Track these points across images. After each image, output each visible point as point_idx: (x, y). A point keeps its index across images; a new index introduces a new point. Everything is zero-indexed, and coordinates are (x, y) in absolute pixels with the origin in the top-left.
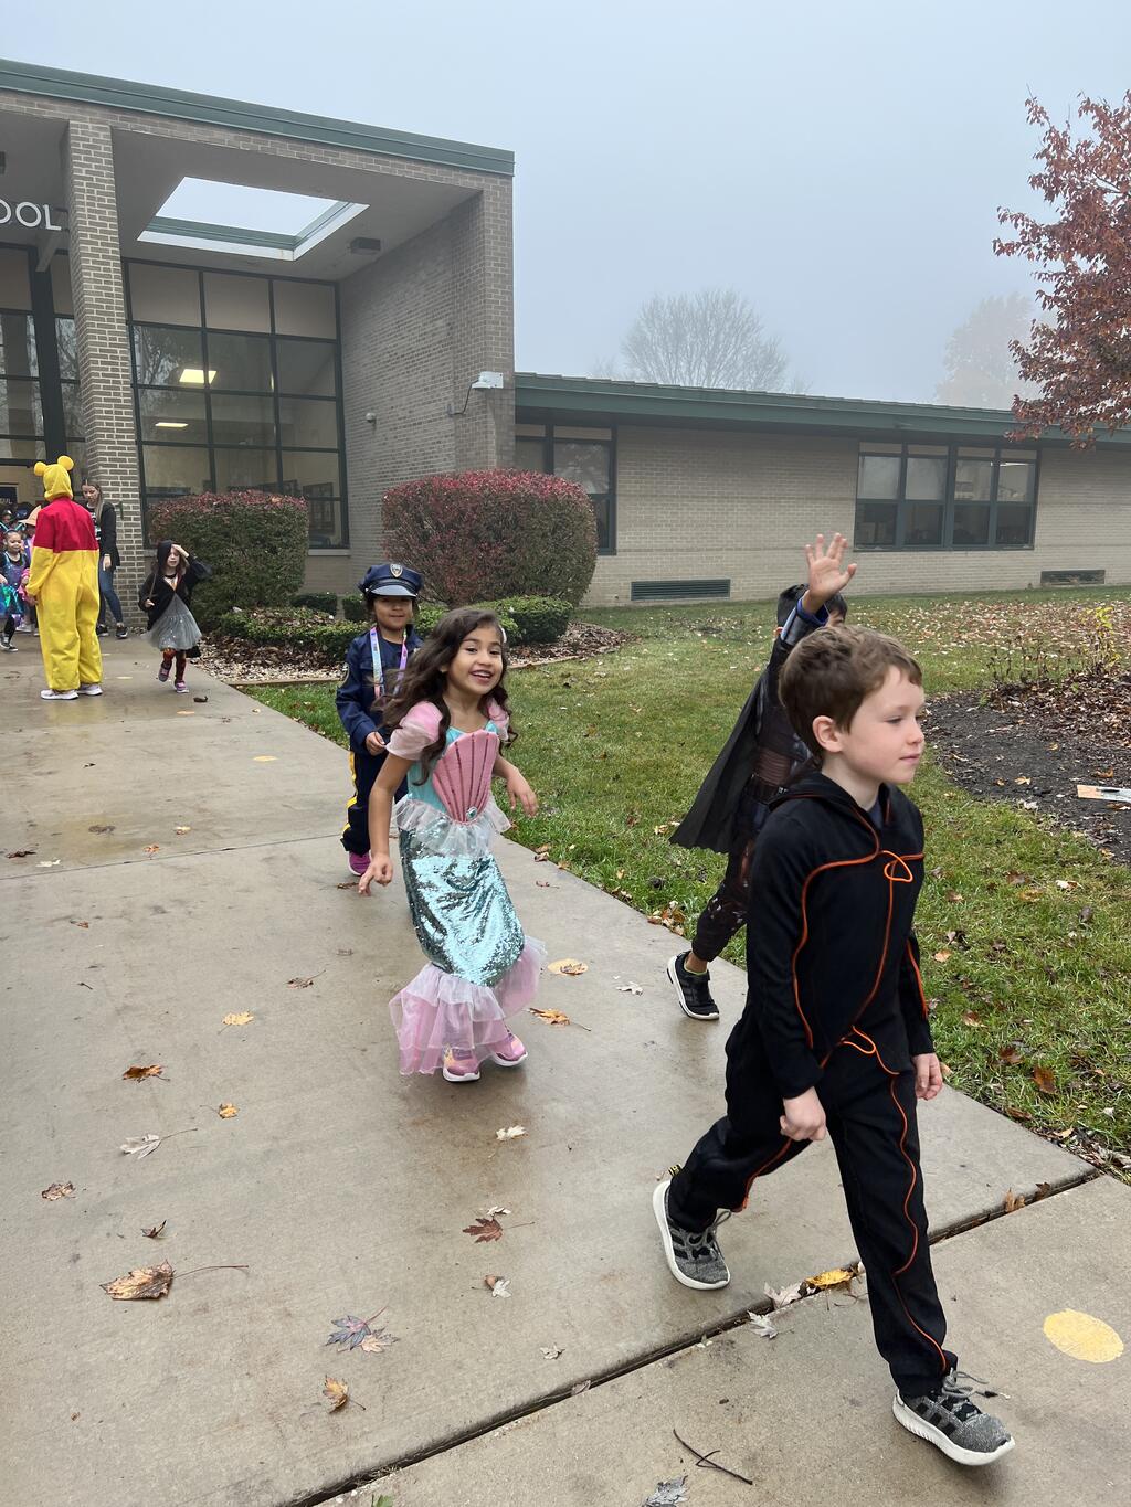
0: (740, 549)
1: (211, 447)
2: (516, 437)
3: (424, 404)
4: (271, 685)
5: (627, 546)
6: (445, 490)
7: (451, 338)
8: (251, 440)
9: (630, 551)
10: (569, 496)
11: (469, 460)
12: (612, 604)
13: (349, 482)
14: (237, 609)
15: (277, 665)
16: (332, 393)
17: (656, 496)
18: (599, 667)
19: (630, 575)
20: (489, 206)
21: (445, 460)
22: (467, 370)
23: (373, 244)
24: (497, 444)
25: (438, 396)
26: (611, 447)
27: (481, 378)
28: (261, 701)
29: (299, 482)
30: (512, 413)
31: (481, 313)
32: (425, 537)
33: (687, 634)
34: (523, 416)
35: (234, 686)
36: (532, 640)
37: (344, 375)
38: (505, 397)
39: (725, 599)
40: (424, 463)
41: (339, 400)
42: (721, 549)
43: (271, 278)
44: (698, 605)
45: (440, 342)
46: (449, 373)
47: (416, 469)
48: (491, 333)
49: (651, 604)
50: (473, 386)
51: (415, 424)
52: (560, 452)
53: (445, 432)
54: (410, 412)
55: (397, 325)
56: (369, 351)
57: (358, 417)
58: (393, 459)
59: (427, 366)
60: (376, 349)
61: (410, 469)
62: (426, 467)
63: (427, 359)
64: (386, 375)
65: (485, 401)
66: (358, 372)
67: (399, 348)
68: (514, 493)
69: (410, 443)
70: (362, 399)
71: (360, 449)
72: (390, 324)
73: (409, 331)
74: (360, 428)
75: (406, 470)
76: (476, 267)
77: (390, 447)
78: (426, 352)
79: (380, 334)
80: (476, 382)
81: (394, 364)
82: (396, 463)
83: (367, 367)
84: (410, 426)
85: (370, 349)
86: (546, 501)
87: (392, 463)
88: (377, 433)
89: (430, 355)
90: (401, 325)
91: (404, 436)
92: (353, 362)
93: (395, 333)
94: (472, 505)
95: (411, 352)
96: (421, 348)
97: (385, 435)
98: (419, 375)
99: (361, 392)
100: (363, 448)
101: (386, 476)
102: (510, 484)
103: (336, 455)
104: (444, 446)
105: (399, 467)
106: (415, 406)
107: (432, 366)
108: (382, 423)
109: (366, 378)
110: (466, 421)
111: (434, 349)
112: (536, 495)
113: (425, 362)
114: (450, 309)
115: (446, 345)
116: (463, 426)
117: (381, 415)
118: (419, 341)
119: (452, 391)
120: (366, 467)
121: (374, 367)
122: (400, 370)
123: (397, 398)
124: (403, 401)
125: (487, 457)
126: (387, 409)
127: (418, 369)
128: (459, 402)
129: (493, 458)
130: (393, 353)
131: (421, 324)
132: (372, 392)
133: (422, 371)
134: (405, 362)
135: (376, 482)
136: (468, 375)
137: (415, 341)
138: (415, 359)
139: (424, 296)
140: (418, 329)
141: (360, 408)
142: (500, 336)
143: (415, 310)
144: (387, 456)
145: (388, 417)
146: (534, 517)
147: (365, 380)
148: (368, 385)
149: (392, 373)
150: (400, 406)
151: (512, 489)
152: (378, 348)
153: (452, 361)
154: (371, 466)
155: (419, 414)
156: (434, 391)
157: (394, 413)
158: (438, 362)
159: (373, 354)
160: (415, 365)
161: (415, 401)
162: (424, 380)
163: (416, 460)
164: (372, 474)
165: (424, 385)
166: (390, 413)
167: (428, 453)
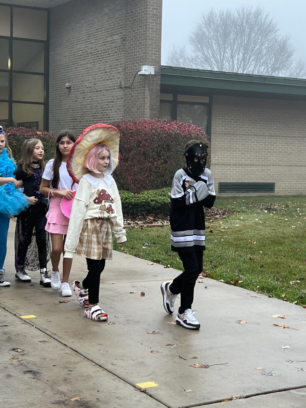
0: (281, 166)
2: (160, 100)
3: (103, 80)
5: (216, 162)
7: (124, 45)
9: (218, 165)
11: (132, 112)
13: (50, 122)
16: (41, 69)
18: (222, 225)
19: (218, 179)
22: (134, 64)
24: (150, 105)
25: (113, 76)
26: (209, 107)
27: (143, 69)
30: (159, 88)
31: (143, 34)
33: (259, 211)
34: (164, 89)
37: (50, 61)
38: (155, 79)
39: (272, 194)
40: (102, 113)
41: (46, 75)
42: (270, 165)
44: (257, 197)
45: (116, 47)
46: (121, 64)
47: (96, 116)
48: (149, 45)
49: (229, 196)
50: (139, 73)
51: (97, 91)
52: (180, 109)
53: (117, 96)
54: (94, 84)
55: (88, 36)
56: (69, 49)
57: (59, 85)
58: (82, 110)
59: (107, 59)
60: (73, 48)
61: (93, 116)
62: (103, 115)
63: (107, 56)
64: (79, 63)
65: (145, 81)
66: (61, 60)
67: (89, 49)
68: (169, 132)
69: (93, 101)
70: (62, 75)
71: (59, 103)
72: (84, 35)
73: (96, 40)
74: (60, 92)
75: (89, 116)
76: (142, 9)
77: (80, 103)
78: (107, 52)
79: (77, 40)
80: (140, 71)
81: (85, 57)
82: (83, 112)
83: (66, 58)
84: (94, 92)
85: (70, 47)
86: (185, 137)
87: (81, 112)
88: (72, 94)
89: (109, 54)
90: (91, 36)
91: (90, 97)
92: (57, 54)
93: (87, 40)
94: (145, 138)
95: (97, 51)
96: (104, 50)
97: (76, 96)
98: (101, 64)
99: (61, 71)
100: (61, 103)
101: (76, 119)
102: (166, 128)
103: (43, 106)
104: (116, 104)
105: (85, 114)
106: (98, 81)
107: (110, 60)
108: (75, 89)
109: (66, 63)
110: (132, 91)
111: (112, 51)
112: (180, 133)
113: (106, 57)
114: (124, 30)
115: (120, 49)
116: (129, 94)
117: (75, 85)
118: (102, 45)
119: (124, 75)
120: (62, 114)
121: (72, 57)
122: (89, 61)
123: (86, 76)
124: (90, 78)
125: (144, 112)
126: (78, 82)
127: (101, 61)
128: (128, 81)
129: (148, 112)
130: (85, 51)
131: (104, 36)
132: (69, 72)
133: (104, 62)
134: (93, 56)
135: (68, 122)
136: (134, 66)
137: (100, 45)
138: (100, 55)
139: (107, 21)
140: (102, 39)
141: (61, 80)
142: (154, 47)
143: (101, 28)
144: (77, 108)
145: (79, 86)
146: (179, 145)
147: (65, 65)
148: (67, 68)
149: (83, 62)
150: (88, 80)
151: (167, 130)
152: (75, 47)
153: (124, 58)
154: (66, 113)
155: (101, 86)
156: (111, 74)
157: (83, 84)
158: (115, 58)
159: (71, 51)
160: (99, 59)
161: (98, 79)
162: (105, 67)
163: (97, 111)
164: (66, 118)
165: (104, 70)
166: (80, 84)
167: (105, 108)
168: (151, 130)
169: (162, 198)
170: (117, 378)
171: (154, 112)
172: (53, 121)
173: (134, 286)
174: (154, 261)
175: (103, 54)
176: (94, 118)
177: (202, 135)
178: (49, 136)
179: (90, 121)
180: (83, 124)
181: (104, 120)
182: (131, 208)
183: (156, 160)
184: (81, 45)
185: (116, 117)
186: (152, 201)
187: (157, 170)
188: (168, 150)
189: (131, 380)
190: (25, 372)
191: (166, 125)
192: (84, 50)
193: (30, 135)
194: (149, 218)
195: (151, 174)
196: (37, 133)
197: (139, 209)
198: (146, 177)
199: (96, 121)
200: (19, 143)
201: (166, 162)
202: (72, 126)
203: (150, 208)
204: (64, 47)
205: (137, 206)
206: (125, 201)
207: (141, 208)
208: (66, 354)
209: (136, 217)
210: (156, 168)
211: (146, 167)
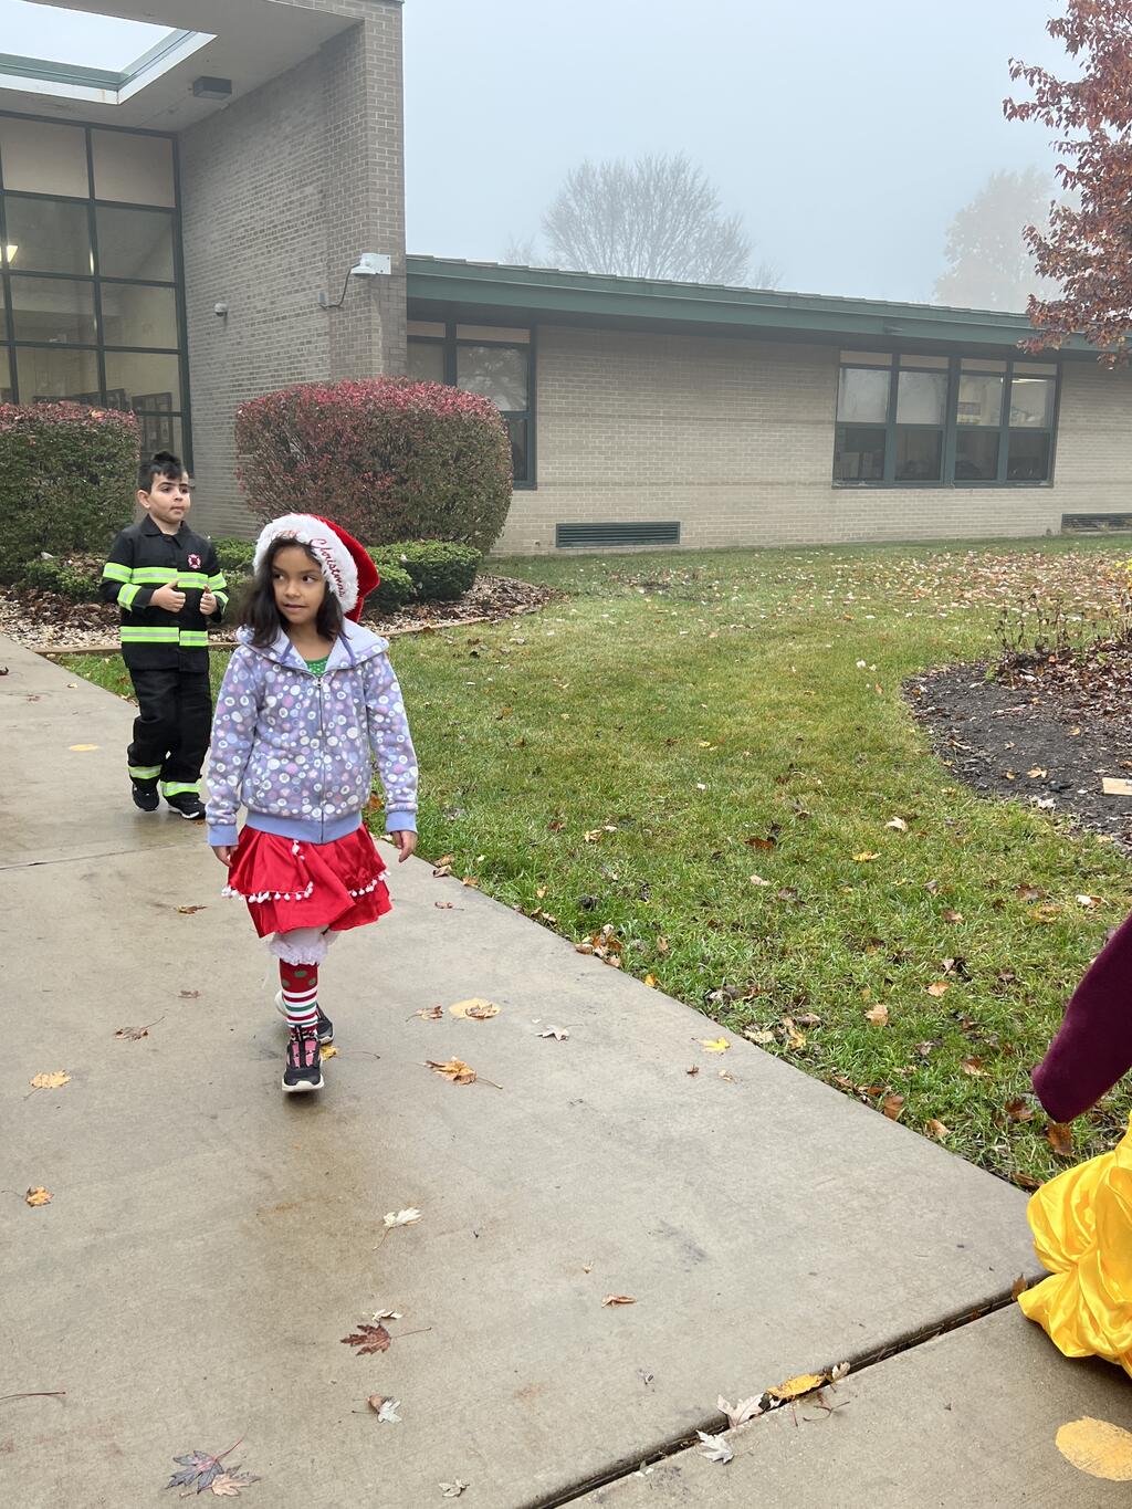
0: (693, 484)
1: (11, 345)
2: (409, 337)
3: (289, 293)
4: (92, 653)
5: (550, 479)
6: (318, 404)
7: (325, 209)
8: (65, 336)
9: (554, 484)
10: (476, 414)
11: (347, 366)
12: (532, 552)
13: (192, 393)
14: (46, 555)
15: (100, 627)
16: (168, 274)
17: (588, 415)
18: (516, 632)
19: (554, 516)
20: (371, 39)
22: (345, 250)
23: (223, 86)
24: (383, 347)
25: (308, 283)
26: (530, 353)
27: (363, 261)
28: (78, 674)
29: (127, 392)
30: (403, 306)
31: (362, 179)
32: (292, 464)
33: (626, 590)
34: (417, 310)
35: (44, 654)
36: (430, 596)
37: (185, 255)
38: (393, 285)
39: (672, 547)
40: (290, 369)
41: (179, 286)
42: (669, 483)
43: (88, 127)
44: (639, 554)
45: (311, 213)
46: (321, 254)
47: (280, 376)
48: (377, 204)
49: (581, 552)
50: (355, 271)
52: (464, 357)
53: (316, 329)
54: (272, 303)
55: (255, 191)
56: (219, 224)
57: (205, 309)
58: (251, 363)
59: (294, 244)
60: (228, 221)
61: (272, 376)
62: (292, 374)
63: (293, 236)
64: (241, 255)
65: (369, 291)
66: (205, 251)
67: (257, 221)
68: (406, 408)
69: (272, 343)
70: (210, 286)
71: (207, 349)
72: (245, 189)
73: (270, 199)
74: (207, 323)
75: (266, 378)
76: (356, 119)
77: (247, 347)
78: (293, 227)
79: (232, 203)
80: (356, 266)
81: (251, 241)
82: (254, 368)
83: (216, 244)
84: (271, 321)
85: (221, 220)
86: (447, 420)
87: (248, 369)
88: (230, 329)
89: (297, 231)
90: (261, 191)
91: (264, 333)
92: (197, 238)
93: (252, 200)
94: (351, 423)
95: (274, 227)
96: (289, 221)
97: (239, 333)
98: (283, 256)
99: (208, 276)
100: (211, 349)
101: (240, 385)
102: (400, 397)
104: (316, 347)
105: (257, 373)
106: (278, 296)
107: (300, 244)
108: (235, 317)
109: (215, 258)
110: (344, 316)
112: (434, 411)
113: (291, 239)
114: (323, 172)
115: (317, 219)
117: (235, 306)
118: (283, 212)
119: (327, 278)
120: (214, 373)
121: (226, 244)
122: (259, 249)
123: (254, 285)
124: (264, 288)
125: (371, 362)
126: (242, 299)
127: (282, 247)
128: (335, 291)
129: (379, 364)
130: (250, 227)
131: (286, 190)
132: (223, 277)
133: (287, 251)
134: (265, 239)
135: (226, 392)
136: (346, 257)
137: (278, 211)
138: (279, 235)
139: (290, 154)
140: (281, 197)
141: (207, 297)
142: (388, 208)
143: (279, 172)
144: (242, 359)
145: (243, 309)
146: (431, 439)
147: (213, 261)
148: (218, 268)
149: (248, 253)
150: (260, 294)
151: (403, 404)
152: (231, 219)
153: (326, 238)
154: (221, 372)
155: (284, 306)
156: (303, 277)
157: (250, 303)
158: (308, 239)
159: (224, 228)
160: (279, 243)
161: (279, 289)
162: (290, 263)
163: (279, 364)
164: (222, 382)
165: (290, 269)
166: (246, 304)
167: (296, 356)
171: (395, 364)
172: (197, 390)
175: (285, 232)
176: (276, 382)
183: (380, 475)
184: (241, 213)
187: (384, 499)
191: (402, 391)
192: (248, 225)
193: (71, 420)
196: (90, 415)
200: (43, 439)
201: (402, 481)
204: (211, 219)
210: (380, 495)
211: (356, 493)
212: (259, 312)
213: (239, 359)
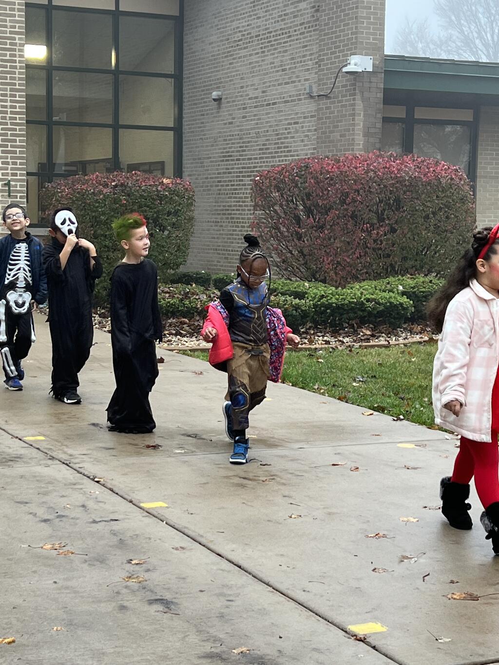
1: (49, 124)
2: (383, 118)
3: (279, 85)
7: (317, 20)
10: (452, 179)
11: (330, 142)
13: (183, 162)
16: (170, 68)
21: (302, 141)
22: (334, 53)
24: (364, 127)
25: (297, 77)
26: (473, 128)
27: (353, 62)
30: (380, 95)
34: (390, 97)
37: (185, 53)
38: (373, 79)
40: (277, 143)
41: (178, 78)
45: (303, 23)
46: (311, 54)
47: (266, 149)
48: (364, 18)
50: (345, 70)
51: (269, 105)
52: (420, 133)
53: (304, 113)
54: (264, 92)
55: (252, 5)
56: (218, 29)
57: (201, 95)
58: (241, 139)
59: (286, 46)
60: (226, 27)
61: (260, 149)
62: (279, 148)
63: (286, 40)
64: (236, 54)
65: (354, 85)
66: (202, 50)
67: (253, 28)
68: (399, 175)
69: (262, 123)
70: (207, 78)
71: (201, 127)
73: (266, 12)
74: (202, 107)
75: (254, 150)
77: (238, 126)
79: (231, 13)
80: (346, 66)
81: (247, 44)
82: (243, 143)
83: (213, 45)
84: (262, 106)
85: (219, 27)
86: (429, 184)
87: (239, 143)
88: (224, 112)
89: (290, 36)
90: (257, 5)
91: (255, 115)
92: (197, 40)
93: (250, 12)
94: (355, 187)
95: (268, 33)
96: (281, 29)
97: (230, 115)
98: (276, 55)
99: (204, 70)
100: (204, 127)
101: (231, 156)
102: (394, 167)
103: (171, 134)
104: (302, 127)
105: (246, 147)
106: (270, 86)
107: (292, 47)
108: (228, 102)
109: (212, 56)
110: (331, 103)
111: (295, 31)
112: (420, 177)
113: (284, 43)
115: (309, 28)
116: (327, 108)
117: (229, 94)
118: (278, 21)
119: (316, 73)
120: (207, 146)
121: (223, 45)
122: (253, 50)
123: (247, 78)
124: (256, 80)
125: (353, 139)
126: (235, 89)
127: (275, 49)
128: (324, 84)
129: (360, 140)
130: (246, 33)
131: (281, 5)
132: (218, 71)
133: (280, 52)
134: (260, 42)
135: (216, 162)
136: (335, 58)
137: (273, 21)
138: (273, 39)
140: (276, 11)
141: (204, 86)
142: (372, 20)
144: (233, 135)
145: (237, 97)
146: (417, 199)
147: (210, 58)
148: (214, 64)
149: (243, 53)
150: (253, 85)
151: (396, 172)
152: (229, 26)
153: (317, 43)
154: (212, 146)
155: (275, 94)
156: (293, 72)
157: (243, 92)
158: (300, 43)
159: (222, 32)
160: (272, 45)
161: (270, 82)
162: (282, 61)
163: (268, 140)
164: (213, 153)
165: (281, 66)
166: (238, 93)
167: (282, 134)
168: (367, 172)
169: (386, 295)
170: (314, 614)
171: (372, 140)
172: (189, 160)
173: (339, 454)
174: (374, 409)
175: (279, 37)
176: (263, 153)
177: (461, 179)
178: (184, 186)
179: (256, 159)
180: (244, 163)
181: (281, 156)
182: (332, 314)
183: (375, 226)
184: (239, 22)
185: (302, 150)
186: (368, 300)
187: (377, 244)
188: (397, 209)
189: (338, 619)
190: (151, 602)
191: (394, 162)
192: (245, 31)
193: (150, 185)
194: (363, 332)
195: (366, 253)
196: (163, 182)
197: (345, 316)
198: (358, 258)
199: (266, 158)
200: (131, 199)
201: (393, 231)
202: (223, 169)
203: (366, 314)
204: (210, 26)
205: (341, 311)
206: (319, 301)
207: (348, 313)
208: (221, 572)
209: (340, 330)
210: (375, 241)
211: (357, 240)
212: (250, 99)
213: (230, 136)
